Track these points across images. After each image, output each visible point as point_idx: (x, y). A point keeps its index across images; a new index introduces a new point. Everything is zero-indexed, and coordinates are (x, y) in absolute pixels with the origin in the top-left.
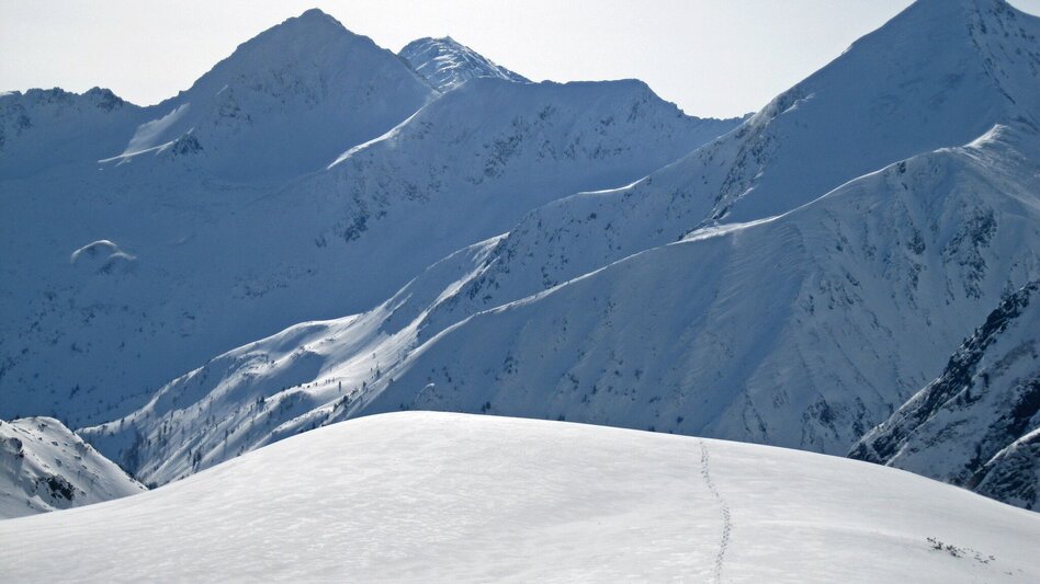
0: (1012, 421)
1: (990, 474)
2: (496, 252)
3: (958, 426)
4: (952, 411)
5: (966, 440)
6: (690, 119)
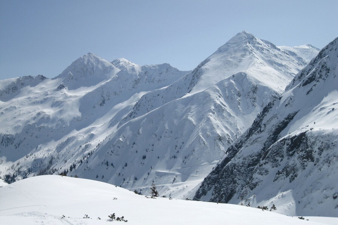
0: (273, 136)
1: (270, 151)
2: (135, 106)
3: (259, 139)
4: (256, 135)
5: (261, 142)
6: (180, 71)
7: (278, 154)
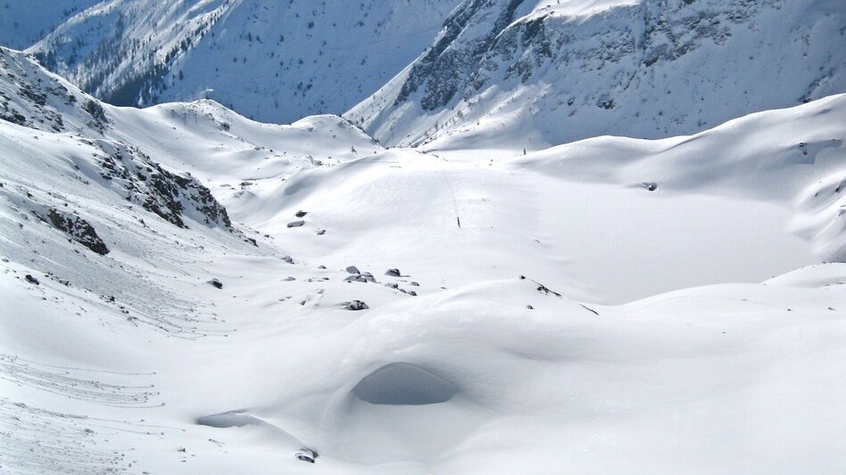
1: (501, 38)
3: (488, 15)
5: (491, 21)
7: (510, 43)
